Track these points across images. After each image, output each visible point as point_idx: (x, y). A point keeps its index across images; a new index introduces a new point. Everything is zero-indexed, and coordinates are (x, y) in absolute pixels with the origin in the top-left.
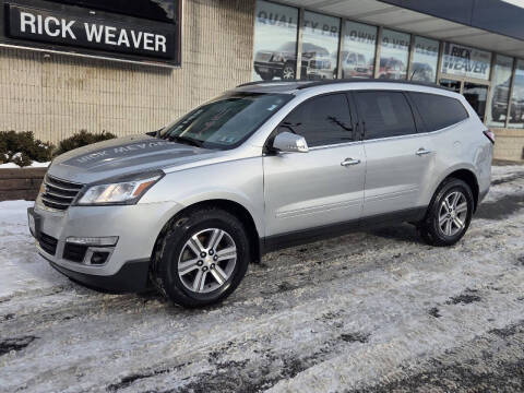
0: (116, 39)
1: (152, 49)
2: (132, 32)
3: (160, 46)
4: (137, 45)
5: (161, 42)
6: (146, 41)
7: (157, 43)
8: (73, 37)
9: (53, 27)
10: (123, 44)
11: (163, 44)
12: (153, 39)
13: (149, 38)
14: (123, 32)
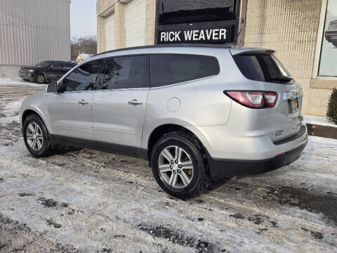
0: (198, 37)
1: (217, 38)
2: (207, 31)
3: (222, 36)
4: (209, 38)
5: (223, 33)
6: (214, 34)
7: (221, 34)
8: (179, 39)
9: (172, 36)
10: (202, 39)
11: (224, 34)
12: (218, 32)
13: (216, 32)
14: (202, 32)
